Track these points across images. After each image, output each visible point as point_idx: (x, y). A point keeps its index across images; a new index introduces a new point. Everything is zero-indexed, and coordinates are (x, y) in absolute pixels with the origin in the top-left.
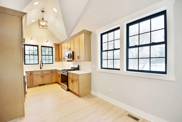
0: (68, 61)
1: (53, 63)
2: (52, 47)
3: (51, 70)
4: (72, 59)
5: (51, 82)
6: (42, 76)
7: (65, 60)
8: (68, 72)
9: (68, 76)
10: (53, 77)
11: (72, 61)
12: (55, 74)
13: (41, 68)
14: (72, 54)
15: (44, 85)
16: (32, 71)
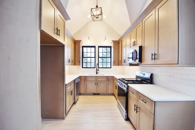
0: (131, 65)
1: (111, 68)
2: (111, 47)
3: (107, 77)
4: (137, 60)
5: (107, 92)
6: (96, 84)
7: (126, 64)
8: (129, 85)
9: (127, 93)
10: (110, 86)
11: (137, 65)
12: (112, 82)
13: (97, 73)
14: (138, 52)
15: (98, 94)
16: (86, 76)
